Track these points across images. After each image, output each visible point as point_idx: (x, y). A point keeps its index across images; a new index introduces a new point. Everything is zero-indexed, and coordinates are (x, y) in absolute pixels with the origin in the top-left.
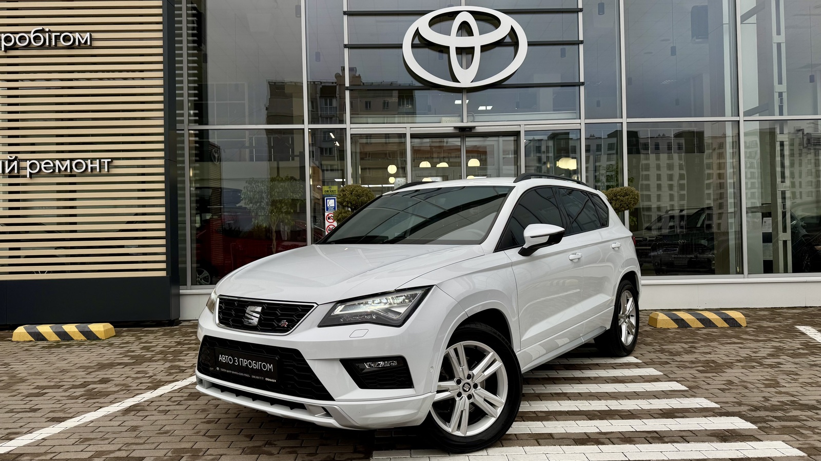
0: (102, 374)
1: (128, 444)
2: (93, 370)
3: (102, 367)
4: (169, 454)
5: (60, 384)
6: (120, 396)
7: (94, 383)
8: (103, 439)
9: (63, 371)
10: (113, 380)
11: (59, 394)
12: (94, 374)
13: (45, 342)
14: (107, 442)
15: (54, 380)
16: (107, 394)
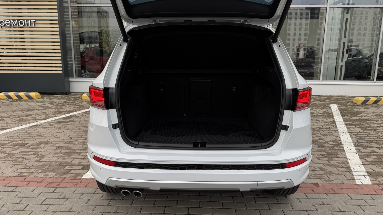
0: (28, 113)
1: (25, 139)
2: (26, 111)
3: (30, 110)
4: (38, 143)
5: (11, 116)
6: (31, 122)
7: (24, 116)
8: (16, 136)
9: (14, 111)
10: (31, 116)
11: (7, 120)
12: (25, 113)
13: (12, 100)
14: (17, 138)
15: (9, 115)
16: (26, 121)
